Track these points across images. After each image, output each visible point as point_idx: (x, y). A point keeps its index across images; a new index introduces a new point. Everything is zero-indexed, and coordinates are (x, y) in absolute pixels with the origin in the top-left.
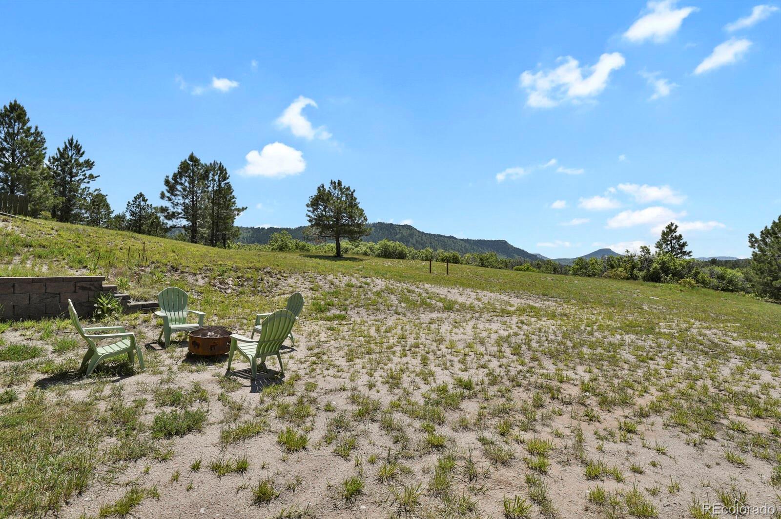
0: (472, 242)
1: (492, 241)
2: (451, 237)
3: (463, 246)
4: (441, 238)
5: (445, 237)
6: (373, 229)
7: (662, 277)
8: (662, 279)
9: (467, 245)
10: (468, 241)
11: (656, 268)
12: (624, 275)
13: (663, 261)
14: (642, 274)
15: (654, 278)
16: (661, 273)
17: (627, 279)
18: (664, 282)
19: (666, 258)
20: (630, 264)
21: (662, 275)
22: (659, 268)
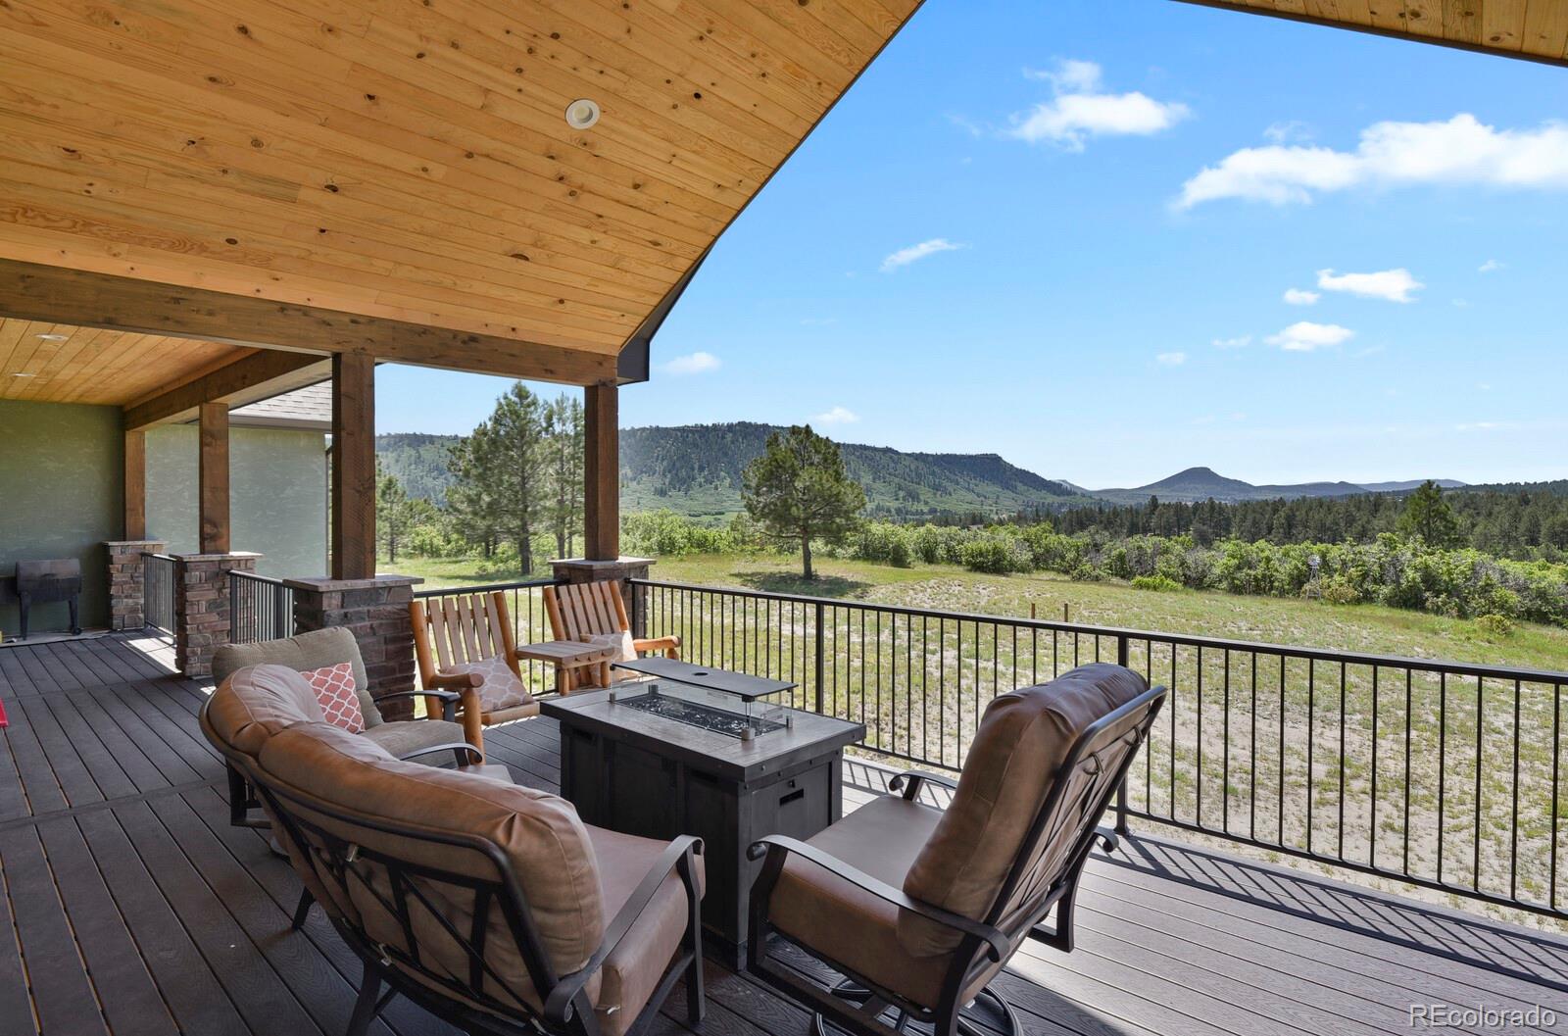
0: (931, 459)
1: (971, 457)
2: (888, 450)
3: (913, 467)
4: (866, 452)
5: (874, 449)
6: (729, 436)
7: (1427, 599)
8: (1427, 604)
9: (921, 465)
10: (921, 457)
11: (1414, 579)
12: (1352, 593)
13: (1427, 567)
14: (1385, 590)
15: (1410, 600)
16: (1425, 591)
17: (1358, 601)
18: (1432, 610)
19: (1432, 561)
20: (1360, 568)
21: (1427, 594)
22: (1418, 580)
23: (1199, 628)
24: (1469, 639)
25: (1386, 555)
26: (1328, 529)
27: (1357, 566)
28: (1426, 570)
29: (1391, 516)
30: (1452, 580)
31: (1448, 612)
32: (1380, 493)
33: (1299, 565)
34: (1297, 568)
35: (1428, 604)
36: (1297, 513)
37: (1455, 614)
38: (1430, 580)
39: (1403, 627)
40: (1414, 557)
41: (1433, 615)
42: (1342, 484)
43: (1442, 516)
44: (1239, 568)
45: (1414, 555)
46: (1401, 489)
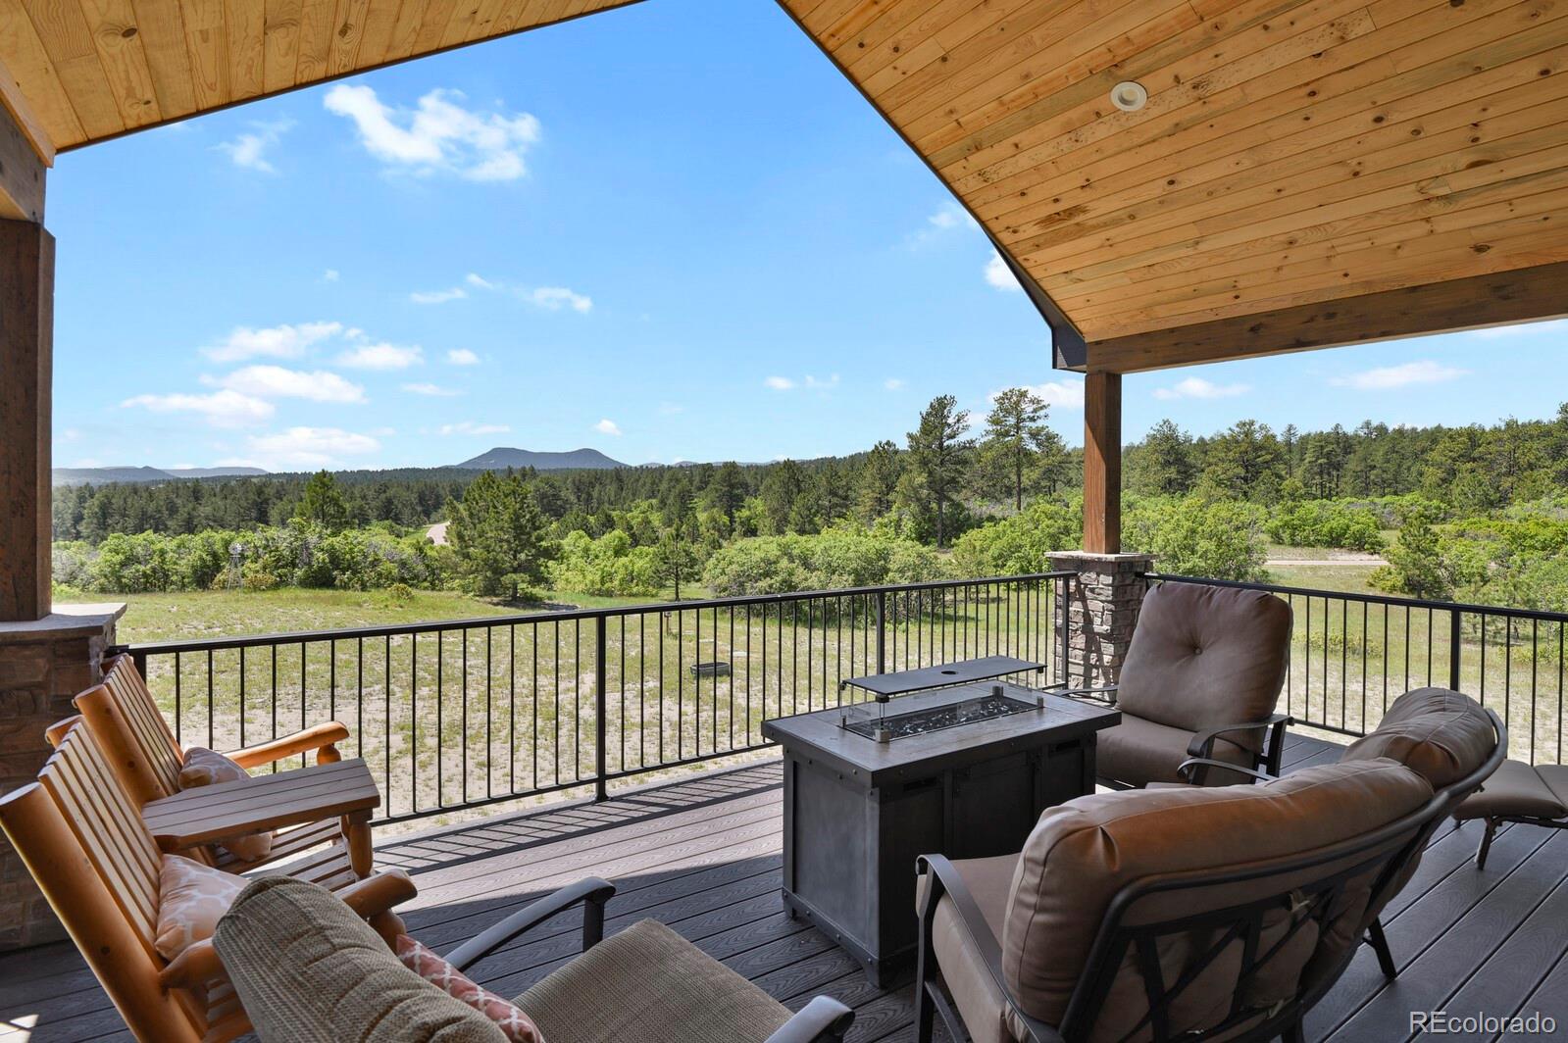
7: (335, 577)
11: (324, 560)
12: (272, 578)
13: (333, 547)
14: (299, 573)
15: (320, 580)
16: (333, 570)
17: (276, 586)
18: (341, 587)
19: (337, 541)
20: (273, 554)
21: (335, 573)
22: (327, 560)
23: (152, 634)
24: (386, 606)
25: (296, 539)
26: (150, 517)
27: (271, 552)
28: (332, 552)
29: (216, 503)
30: (353, 558)
31: (353, 587)
32: (197, 480)
33: (204, 556)
34: (201, 558)
35: (337, 582)
36: (113, 501)
37: (359, 588)
38: (335, 560)
39: (334, 604)
40: (320, 540)
41: (342, 591)
42: (147, 469)
43: (335, 502)
44: (123, 565)
45: (320, 537)
46: (209, 476)
